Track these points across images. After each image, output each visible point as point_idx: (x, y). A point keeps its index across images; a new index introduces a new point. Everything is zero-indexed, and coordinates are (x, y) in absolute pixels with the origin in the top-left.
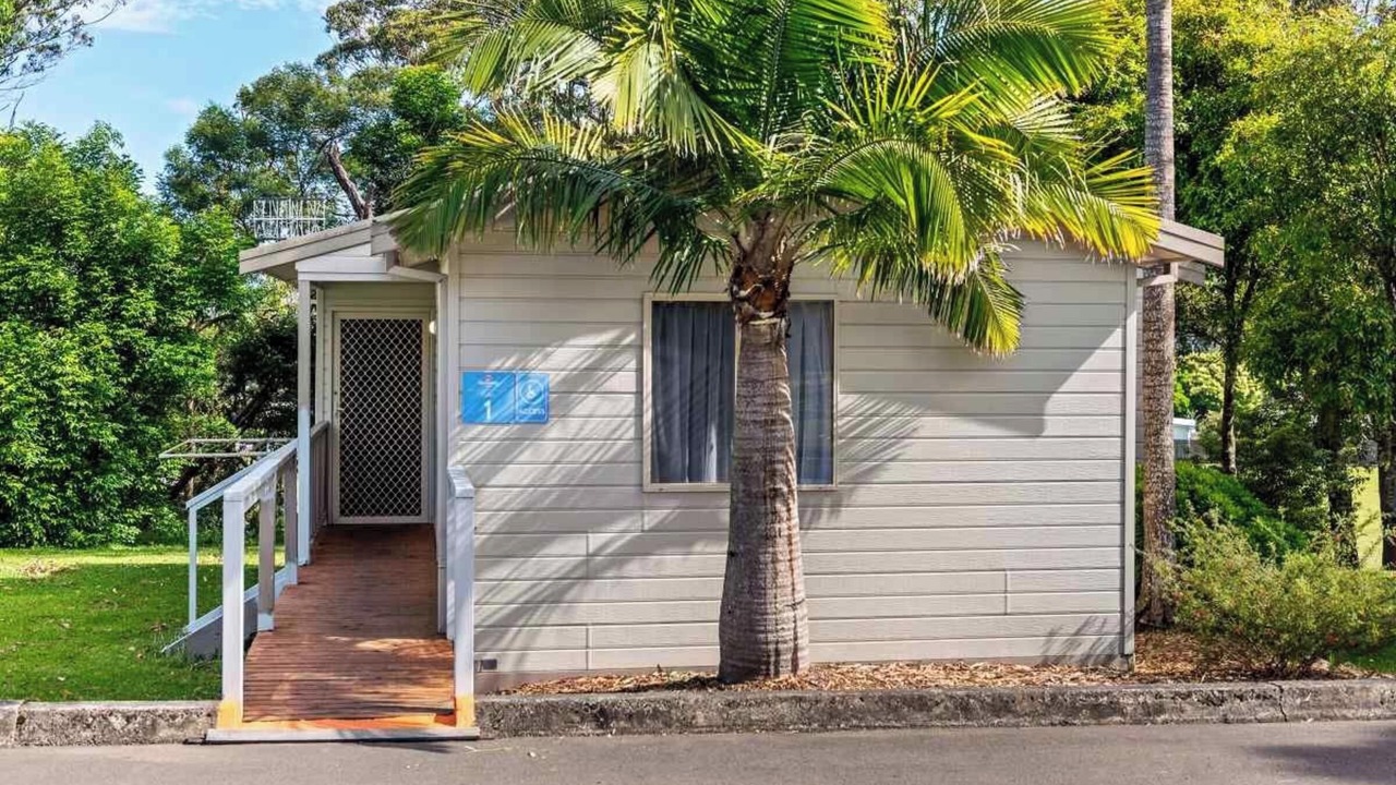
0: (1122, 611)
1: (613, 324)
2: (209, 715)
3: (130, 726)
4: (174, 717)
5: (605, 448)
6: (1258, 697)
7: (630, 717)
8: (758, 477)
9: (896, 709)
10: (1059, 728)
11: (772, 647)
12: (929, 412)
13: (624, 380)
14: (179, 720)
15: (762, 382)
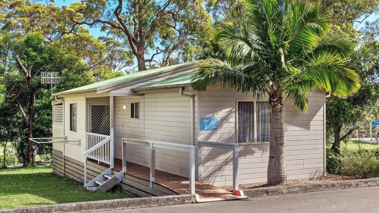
0: (324, 167)
1: (231, 107)
2: (194, 197)
3: (179, 200)
4: (187, 198)
5: (229, 135)
6: (373, 181)
7: (272, 192)
8: (279, 140)
9: (316, 187)
10: (343, 189)
11: (283, 177)
12: (290, 125)
13: (232, 120)
14: (188, 198)
15: (279, 119)
